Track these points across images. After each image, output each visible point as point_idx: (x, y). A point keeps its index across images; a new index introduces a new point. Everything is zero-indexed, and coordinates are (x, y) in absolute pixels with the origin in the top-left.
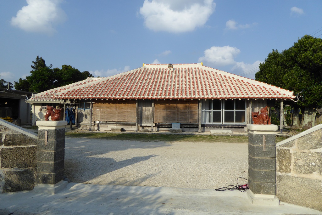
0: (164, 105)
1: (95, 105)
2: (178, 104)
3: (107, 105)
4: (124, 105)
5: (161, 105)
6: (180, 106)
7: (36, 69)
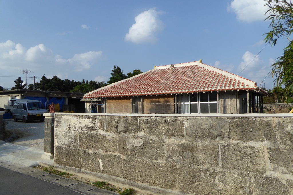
0: (149, 100)
1: (108, 101)
2: (159, 98)
3: (114, 101)
4: (124, 100)
5: (148, 100)
6: (162, 100)
7: (114, 75)
